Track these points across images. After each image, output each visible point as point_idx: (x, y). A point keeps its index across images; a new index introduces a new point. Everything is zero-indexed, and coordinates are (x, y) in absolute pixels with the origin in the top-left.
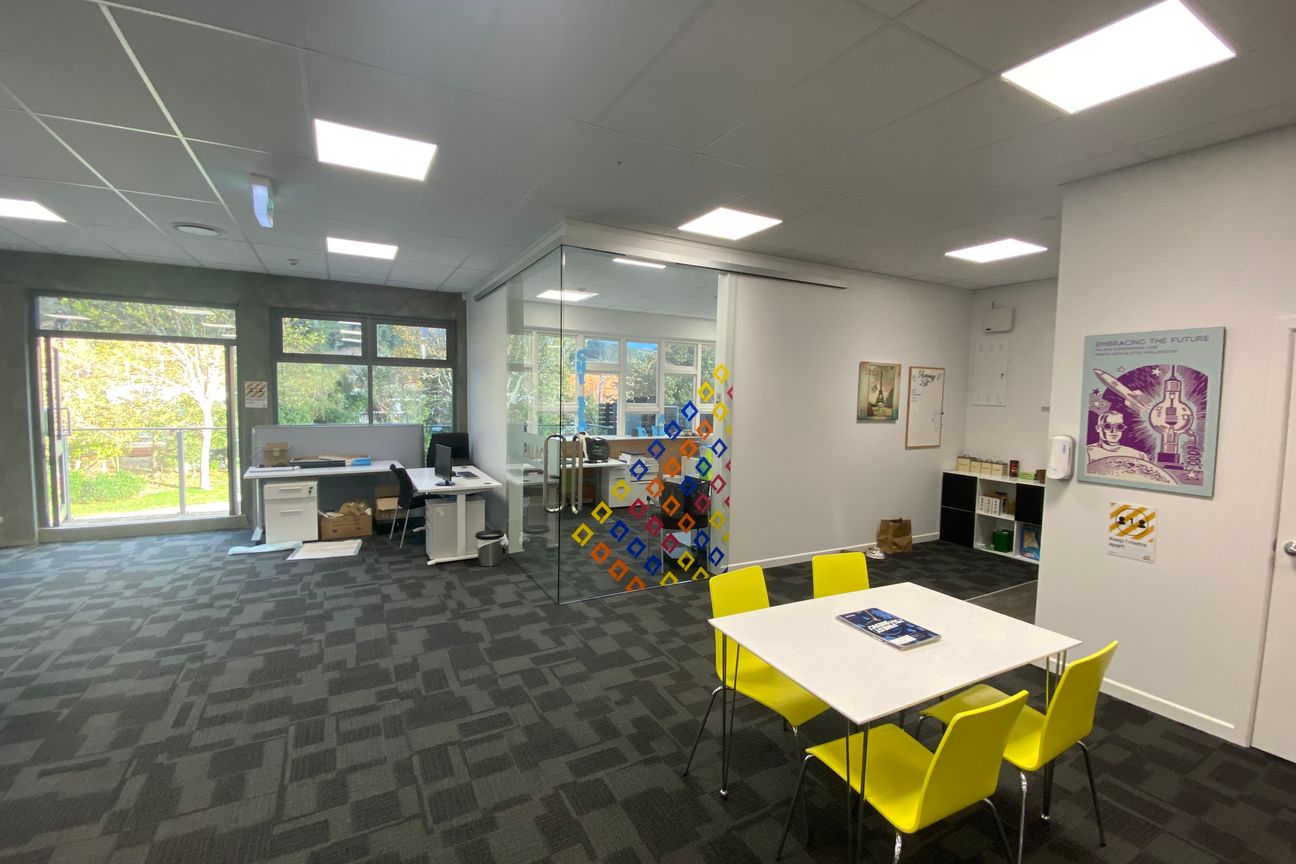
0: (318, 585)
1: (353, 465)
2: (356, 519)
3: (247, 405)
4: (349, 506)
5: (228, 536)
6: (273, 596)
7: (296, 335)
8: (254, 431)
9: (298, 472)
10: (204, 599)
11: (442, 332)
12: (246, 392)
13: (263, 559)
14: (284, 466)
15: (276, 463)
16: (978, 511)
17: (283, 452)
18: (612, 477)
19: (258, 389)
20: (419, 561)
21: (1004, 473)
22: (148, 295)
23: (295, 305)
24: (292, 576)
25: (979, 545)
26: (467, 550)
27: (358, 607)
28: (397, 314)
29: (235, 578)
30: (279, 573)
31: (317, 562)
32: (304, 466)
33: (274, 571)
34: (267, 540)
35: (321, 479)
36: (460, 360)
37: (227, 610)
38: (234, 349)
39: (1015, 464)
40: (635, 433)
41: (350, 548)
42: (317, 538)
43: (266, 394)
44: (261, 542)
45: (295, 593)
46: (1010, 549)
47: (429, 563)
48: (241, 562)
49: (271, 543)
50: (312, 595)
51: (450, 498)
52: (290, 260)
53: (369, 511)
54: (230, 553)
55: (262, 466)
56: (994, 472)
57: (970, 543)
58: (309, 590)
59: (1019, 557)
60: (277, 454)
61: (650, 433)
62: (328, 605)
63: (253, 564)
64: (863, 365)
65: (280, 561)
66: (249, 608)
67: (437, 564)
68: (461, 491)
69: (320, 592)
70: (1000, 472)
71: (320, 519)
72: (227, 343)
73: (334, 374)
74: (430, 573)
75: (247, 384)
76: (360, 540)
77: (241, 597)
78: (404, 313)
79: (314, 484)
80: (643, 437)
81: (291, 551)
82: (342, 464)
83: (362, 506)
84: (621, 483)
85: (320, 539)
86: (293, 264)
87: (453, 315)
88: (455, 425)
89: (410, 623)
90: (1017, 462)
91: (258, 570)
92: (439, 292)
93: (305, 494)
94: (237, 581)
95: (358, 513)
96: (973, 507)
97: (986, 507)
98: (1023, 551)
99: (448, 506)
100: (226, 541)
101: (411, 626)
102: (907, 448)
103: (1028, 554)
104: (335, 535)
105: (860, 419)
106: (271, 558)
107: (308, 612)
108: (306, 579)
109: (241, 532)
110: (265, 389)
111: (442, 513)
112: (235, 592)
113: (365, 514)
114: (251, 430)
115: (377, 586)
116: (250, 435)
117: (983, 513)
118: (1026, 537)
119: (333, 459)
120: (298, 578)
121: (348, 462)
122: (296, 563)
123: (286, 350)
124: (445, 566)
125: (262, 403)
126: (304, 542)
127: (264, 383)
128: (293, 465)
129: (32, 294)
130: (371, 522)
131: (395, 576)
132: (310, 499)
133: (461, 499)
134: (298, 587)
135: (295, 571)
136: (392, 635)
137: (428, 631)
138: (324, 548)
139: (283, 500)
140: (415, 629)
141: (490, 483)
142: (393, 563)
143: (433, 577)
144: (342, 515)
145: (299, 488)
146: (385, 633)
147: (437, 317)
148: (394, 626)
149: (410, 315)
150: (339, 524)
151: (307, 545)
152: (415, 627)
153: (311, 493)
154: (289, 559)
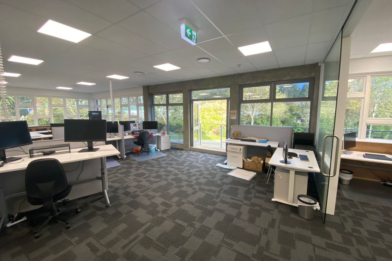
1: (259, 142)
2: (256, 164)
3: (231, 118)
4: (255, 158)
7: (248, 93)
9: (240, 142)
11: (307, 84)
12: (231, 114)
13: (222, 171)
17: (238, 134)
22: (210, 87)
24: (222, 182)
26: (294, 201)
27: (225, 214)
28: (285, 79)
29: (209, 176)
30: (220, 179)
31: (234, 179)
32: (242, 140)
36: (315, 97)
37: (193, 191)
38: (230, 100)
41: (248, 176)
43: (236, 115)
44: (226, 164)
45: (215, 192)
47: (272, 199)
48: (216, 170)
50: (218, 197)
53: (262, 162)
54: (216, 165)
55: (231, 139)
58: (220, 193)
60: (235, 135)
62: (217, 206)
63: (218, 172)
65: (224, 174)
66: (199, 193)
67: (276, 202)
68: (293, 169)
69: (222, 195)
71: (244, 160)
72: (228, 99)
73: (288, 107)
75: (231, 111)
76: (256, 173)
77: (201, 186)
78: (288, 78)
79: (242, 147)
81: (231, 170)
82: (254, 141)
83: (260, 159)
85: (243, 168)
86: (239, 66)
87: (313, 75)
88: (309, 128)
91: (217, 175)
94: (207, 178)
95: (257, 162)
101: (232, 246)
104: (248, 168)
106: (224, 171)
107: (209, 206)
108: (224, 186)
110: (236, 113)
112: (203, 183)
113: (261, 163)
115: (242, 203)
119: (252, 139)
120: (222, 185)
121: (257, 141)
122: (228, 176)
123: (244, 99)
124: (279, 205)
125: (234, 118)
126: (238, 168)
127: (236, 111)
129: (191, 91)
130: (262, 167)
131: (254, 200)
132: (240, 153)
133: (292, 173)
135: (225, 180)
136: (220, 246)
137: (236, 257)
138: (241, 173)
139: (232, 152)
140: (232, 250)
141: (312, 168)
142: (259, 192)
143: (268, 210)
144: (252, 161)
145: (237, 148)
146: (219, 242)
147: (304, 77)
148: (226, 239)
149: (291, 79)
150: (249, 164)
151: (238, 169)
152: (234, 248)
153: (240, 150)
154: (228, 174)
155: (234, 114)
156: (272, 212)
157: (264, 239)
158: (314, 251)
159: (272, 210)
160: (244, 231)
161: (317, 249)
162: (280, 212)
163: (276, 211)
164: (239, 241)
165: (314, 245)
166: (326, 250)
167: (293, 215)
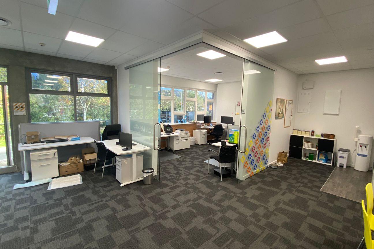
0: (74, 205)
1: (71, 140)
2: (77, 166)
3: (15, 114)
4: (72, 159)
5: (9, 177)
6: (51, 216)
8: (19, 126)
9: (46, 145)
10: (11, 223)
11: (106, 82)
12: (14, 107)
13: (34, 191)
14: (37, 143)
15: (32, 141)
16: (303, 147)
17: (37, 136)
18: (175, 139)
19: (21, 106)
20: (115, 184)
21: (309, 135)
23: (38, 67)
24: (55, 201)
25: (303, 158)
26: (138, 177)
27: (103, 218)
28: (87, 73)
29: (24, 205)
30: (47, 199)
31: (65, 190)
32: (48, 142)
33: (44, 198)
34: (33, 179)
35: (58, 148)
36: (114, 94)
37: (28, 230)
38: (6, 87)
39: (313, 132)
40: (177, 122)
41: (76, 180)
42: (58, 176)
43: (25, 109)
44: (30, 180)
45: (62, 212)
46: (315, 159)
47: (122, 185)
48: (23, 194)
49: (35, 181)
50: (74, 213)
51: (130, 156)
52: (41, 43)
53: (81, 161)
54: (15, 188)
55: (25, 143)
56: (306, 134)
57: (301, 158)
58: (69, 209)
59: (317, 162)
60: (33, 137)
61: (182, 122)
62: (86, 218)
63: (30, 194)
64: (277, 99)
65: (44, 192)
66: (42, 227)
67: (125, 185)
68: (134, 153)
69: (76, 209)
70: (309, 134)
71: (59, 166)
72: (3, 84)
74: (126, 191)
75: (14, 104)
76: (80, 175)
77: (33, 219)
78: (90, 73)
80: (180, 123)
81: (47, 184)
82: (66, 140)
83: (78, 158)
84: (177, 142)
85: (60, 176)
86: (42, 46)
87: (111, 75)
89: (137, 226)
90: (314, 131)
91: (34, 198)
92: (105, 65)
93: (52, 156)
94: (25, 208)
95: (77, 162)
96: (302, 146)
97: (306, 146)
98: (318, 160)
99: (129, 159)
100: (9, 180)
101: (139, 228)
102: (284, 127)
103: (320, 161)
104: (67, 173)
105: (276, 118)
106: (38, 190)
107: (77, 226)
108: (64, 202)
109: (15, 174)
110: (24, 106)
111: (126, 163)
112: (28, 216)
114: (18, 126)
115: (104, 202)
116: (18, 128)
117: (305, 148)
118: (320, 155)
119: (62, 138)
120: (59, 202)
121: (70, 139)
122: (53, 191)
123: (34, 88)
124: (129, 186)
125: (22, 113)
126: (52, 178)
127: (25, 103)
128: (43, 142)
130: (83, 166)
131: (109, 194)
132: (55, 158)
133: (134, 156)
134: (62, 208)
135: (55, 197)
136: (133, 236)
137: (149, 230)
138: (64, 181)
139: (40, 160)
140: (142, 230)
141: (145, 148)
142: (104, 187)
143: (128, 193)
144: (69, 164)
145: (49, 153)
146: (129, 235)
147: (104, 76)
148: (130, 230)
149: (93, 74)
150: (68, 168)
151: (54, 179)
152: (141, 228)
153: (54, 155)
154: (48, 189)
155: (20, 108)
156: (131, 193)
157: (147, 209)
158: (170, 195)
159: (130, 192)
160: (132, 215)
161: (170, 193)
162: (135, 190)
163: (132, 191)
164: (138, 222)
165: (167, 193)
166: (173, 191)
167: (143, 187)
